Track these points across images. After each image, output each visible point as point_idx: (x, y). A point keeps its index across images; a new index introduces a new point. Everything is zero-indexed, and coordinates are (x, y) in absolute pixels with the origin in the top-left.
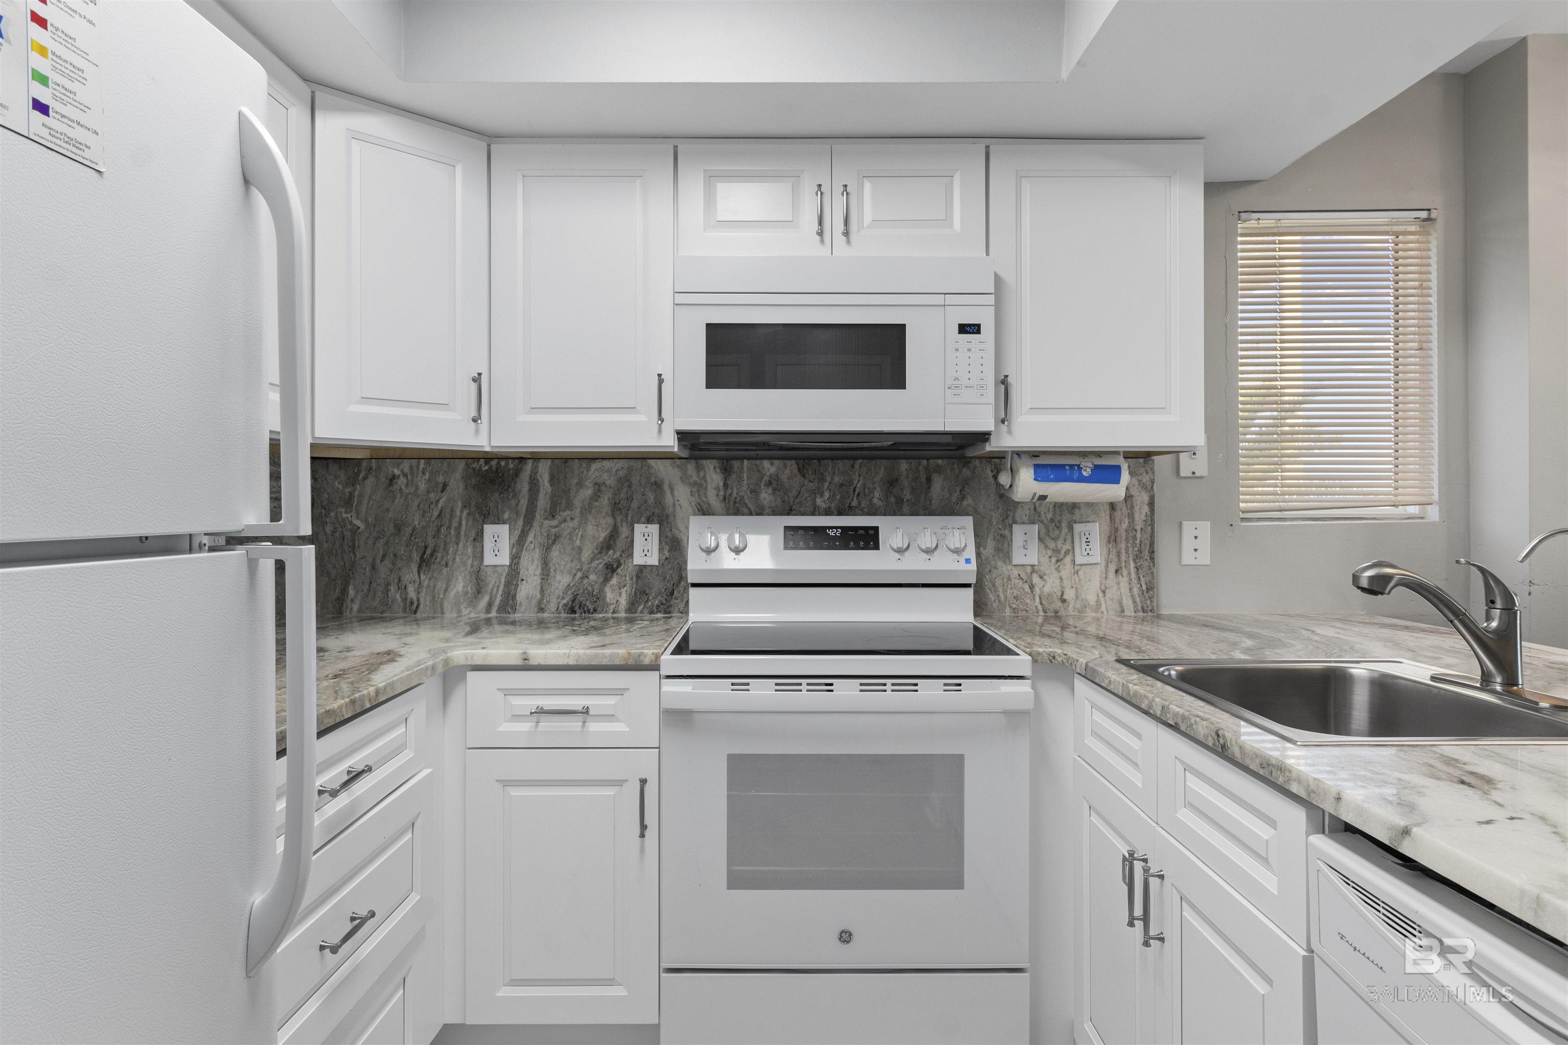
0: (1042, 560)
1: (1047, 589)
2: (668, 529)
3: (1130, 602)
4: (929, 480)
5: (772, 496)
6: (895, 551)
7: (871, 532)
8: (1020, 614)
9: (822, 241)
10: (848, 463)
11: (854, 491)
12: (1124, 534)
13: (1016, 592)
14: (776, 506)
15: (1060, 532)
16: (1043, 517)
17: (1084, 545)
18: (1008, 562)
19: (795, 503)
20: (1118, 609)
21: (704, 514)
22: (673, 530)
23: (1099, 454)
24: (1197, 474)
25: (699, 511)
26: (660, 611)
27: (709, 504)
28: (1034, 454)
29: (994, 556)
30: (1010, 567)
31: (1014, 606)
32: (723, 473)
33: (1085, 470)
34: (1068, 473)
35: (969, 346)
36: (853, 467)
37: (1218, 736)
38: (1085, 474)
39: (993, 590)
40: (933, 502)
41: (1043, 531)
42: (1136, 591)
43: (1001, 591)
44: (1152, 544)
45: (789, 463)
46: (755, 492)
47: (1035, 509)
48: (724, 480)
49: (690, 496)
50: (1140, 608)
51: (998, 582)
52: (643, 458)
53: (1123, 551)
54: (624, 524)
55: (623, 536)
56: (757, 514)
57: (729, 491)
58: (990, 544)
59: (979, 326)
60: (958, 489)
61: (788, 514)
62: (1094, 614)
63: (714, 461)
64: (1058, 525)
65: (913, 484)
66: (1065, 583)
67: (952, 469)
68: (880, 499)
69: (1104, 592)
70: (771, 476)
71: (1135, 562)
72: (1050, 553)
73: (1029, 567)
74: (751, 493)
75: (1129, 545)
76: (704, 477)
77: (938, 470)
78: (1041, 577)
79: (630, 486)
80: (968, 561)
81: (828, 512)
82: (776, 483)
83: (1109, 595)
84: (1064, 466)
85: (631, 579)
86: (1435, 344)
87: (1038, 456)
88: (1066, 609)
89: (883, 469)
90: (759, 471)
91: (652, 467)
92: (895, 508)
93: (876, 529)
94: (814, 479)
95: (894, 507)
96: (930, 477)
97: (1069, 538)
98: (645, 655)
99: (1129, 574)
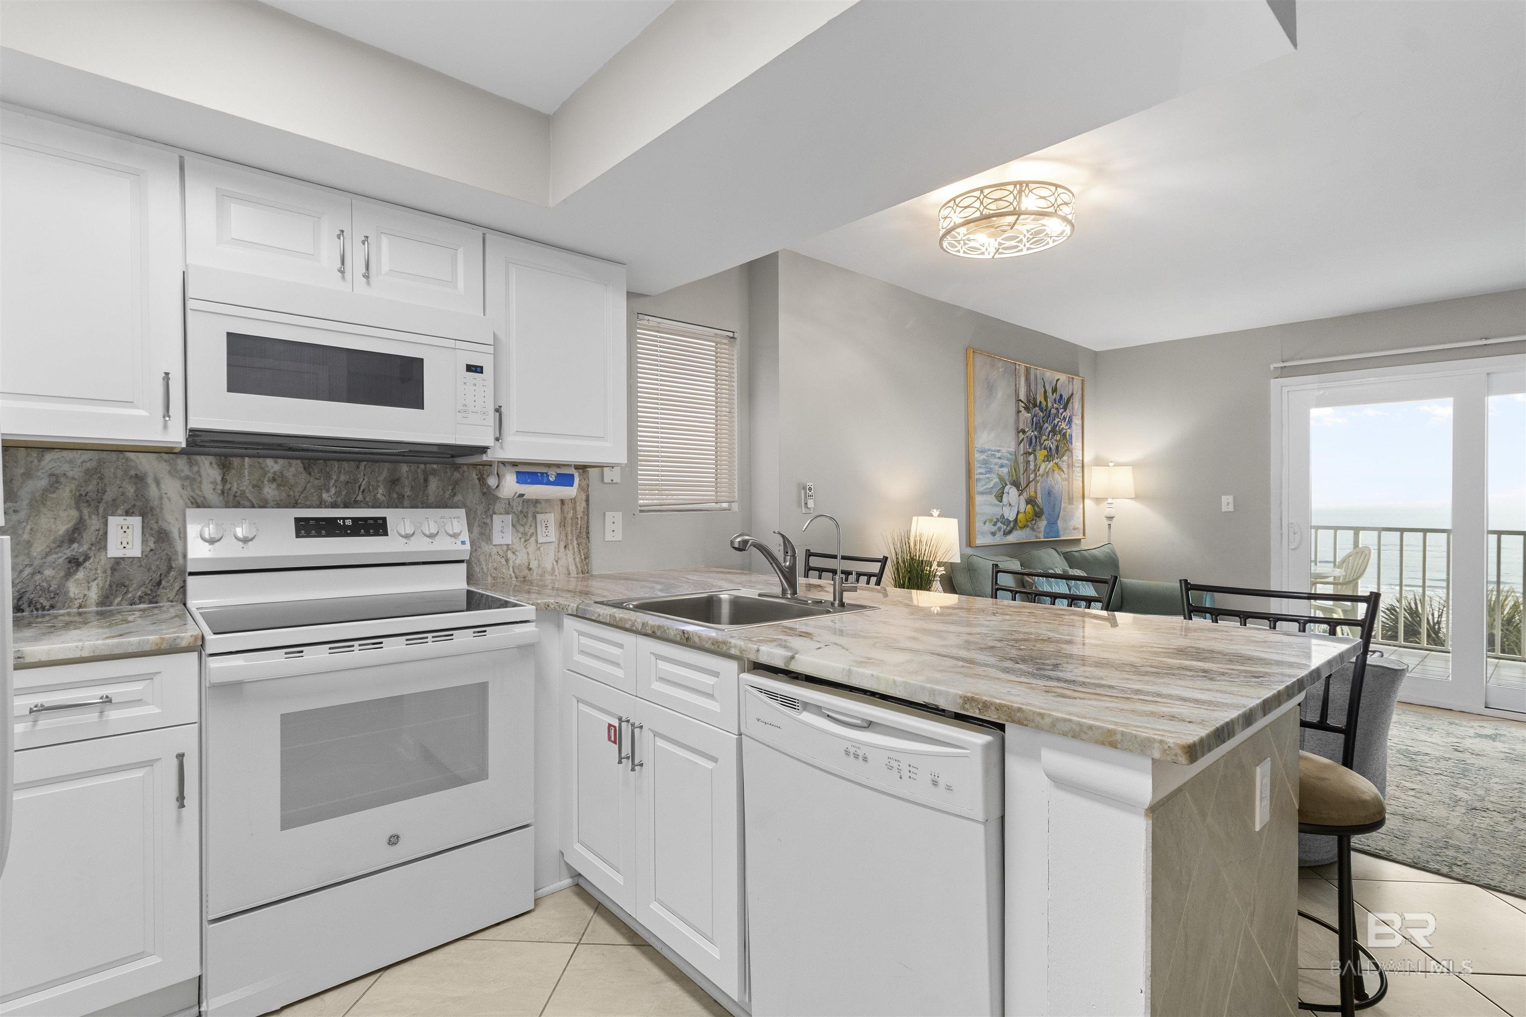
0: (515, 541)
1: (518, 562)
2: (153, 522)
3: (574, 567)
4: (426, 480)
5: (276, 491)
6: (403, 537)
7: (380, 522)
8: (498, 580)
9: (343, 278)
10: (353, 464)
11: (360, 487)
12: (570, 521)
13: (495, 565)
14: (281, 500)
15: (527, 520)
16: (515, 510)
17: (544, 529)
18: (489, 543)
19: (301, 497)
20: (566, 572)
21: (198, 507)
22: (160, 522)
23: (558, 466)
24: (614, 481)
25: (192, 503)
26: (144, 602)
27: (204, 497)
28: (515, 464)
29: (478, 539)
30: (491, 547)
31: (494, 575)
32: (221, 469)
33: (551, 477)
34: (540, 478)
35: (475, 381)
36: (358, 467)
37: (684, 633)
38: (551, 479)
39: (477, 564)
40: (430, 498)
41: (515, 519)
42: (577, 560)
43: (484, 564)
44: (588, 527)
45: (294, 462)
46: (258, 487)
47: (509, 504)
48: (222, 475)
49: (181, 490)
50: (580, 571)
51: (482, 558)
52: (120, 451)
53: (569, 533)
54: (93, 517)
55: (93, 528)
56: (260, 507)
57: (228, 486)
58: (476, 530)
59: (482, 368)
60: (450, 488)
61: (294, 507)
62: (550, 577)
63: (211, 457)
64: (526, 515)
65: (413, 484)
66: (531, 556)
67: (446, 472)
68: (383, 495)
69: (557, 562)
70: (275, 473)
71: (577, 541)
72: (520, 535)
73: (505, 546)
74: (253, 488)
75: (574, 529)
76: (198, 472)
77: (434, 472)
78: (514, 553)
79: (101, 478)
80: (463, 543)
81: (334, 505)
82: (280, 479)
83: (560, 563)
84: (536, 473)
85: (105, 572)
86: (736, 410)
87: (517, 466)
88: (531, 575)
89: (386, 470)
90: (262, 468)
91: (131, 460)
92: (397, 503)
93: (384, 519)
94: (320, 477)
95: (396, 501)
96: (427, 478)
97: (533, 524)
98: (182, 638)
99: (573, 548)
